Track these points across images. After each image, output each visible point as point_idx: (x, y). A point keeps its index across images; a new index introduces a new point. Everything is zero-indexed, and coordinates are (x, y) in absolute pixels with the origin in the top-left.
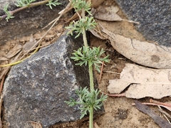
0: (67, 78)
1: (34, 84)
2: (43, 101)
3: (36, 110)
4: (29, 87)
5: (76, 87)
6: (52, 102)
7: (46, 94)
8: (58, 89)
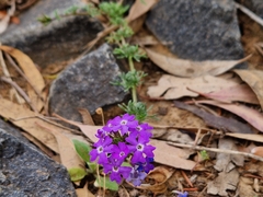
0: (111, 67)
1: (80, 78)
2: (90, 90)
3: (83, 101)
4: (75, 82)
5: (119, 73)
6: (98, 89)
7: (93, 84)
8: (102, 77)
